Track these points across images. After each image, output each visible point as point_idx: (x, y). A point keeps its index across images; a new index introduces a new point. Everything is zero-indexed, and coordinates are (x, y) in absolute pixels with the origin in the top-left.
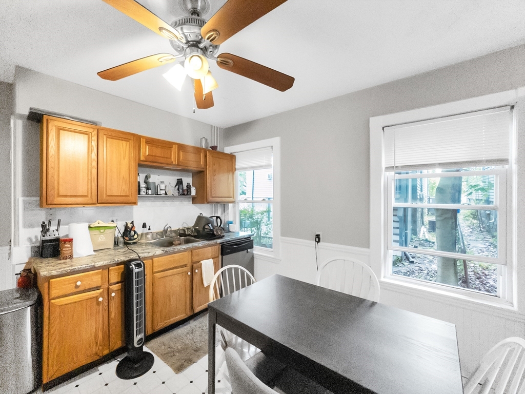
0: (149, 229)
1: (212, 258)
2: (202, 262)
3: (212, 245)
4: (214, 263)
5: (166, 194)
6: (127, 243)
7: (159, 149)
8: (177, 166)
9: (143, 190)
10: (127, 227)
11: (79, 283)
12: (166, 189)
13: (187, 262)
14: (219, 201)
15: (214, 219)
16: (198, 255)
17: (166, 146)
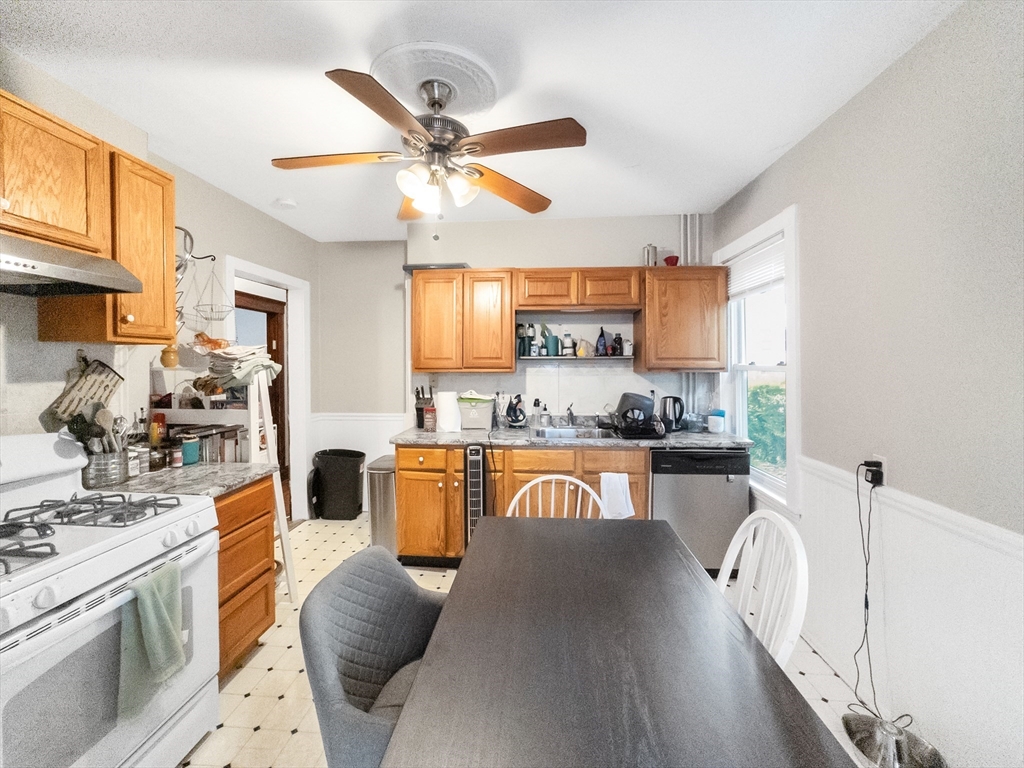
0: (545, 409)
1: (629, 473)
2: (603, 475)
3: (627, 449)
4: (630, 483)
5: (575, 354)
6: (511, 426)
7: (548, 283)
8: (582, 307)
9: (533, 348)
10: (511, 402)
11: (421, 459)
12: (574, 345)
13: (572, 469)
14: (675, 367)
15: (670, 402)
16: (595, 460)
17: (559, 277)
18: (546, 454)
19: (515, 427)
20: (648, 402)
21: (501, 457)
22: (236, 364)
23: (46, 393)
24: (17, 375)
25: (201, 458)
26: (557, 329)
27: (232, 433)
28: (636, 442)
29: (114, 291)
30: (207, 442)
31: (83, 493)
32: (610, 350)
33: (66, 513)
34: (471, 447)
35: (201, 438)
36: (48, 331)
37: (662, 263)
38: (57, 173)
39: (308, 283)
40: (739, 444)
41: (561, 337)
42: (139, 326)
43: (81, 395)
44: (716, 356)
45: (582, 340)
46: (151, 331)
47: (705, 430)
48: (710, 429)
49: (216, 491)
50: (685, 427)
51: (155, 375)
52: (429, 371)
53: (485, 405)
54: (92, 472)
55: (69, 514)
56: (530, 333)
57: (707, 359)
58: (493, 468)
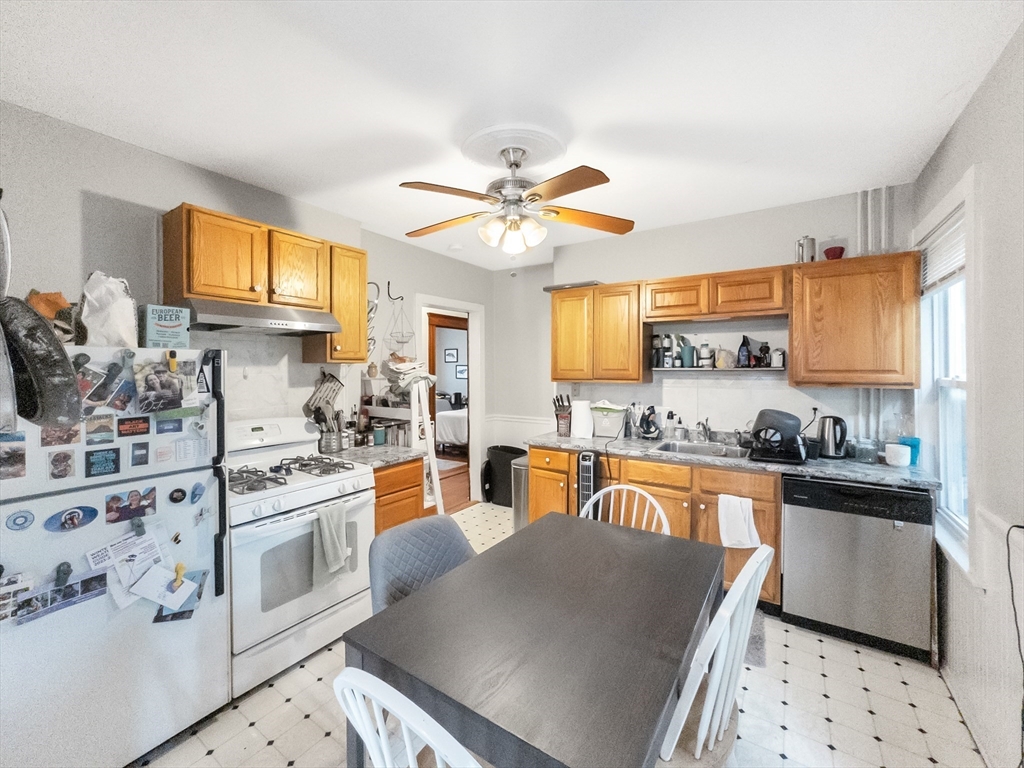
0: (680, 422)
1: (753, 499)
2: (721, 496)
3: (752, 471)
4: (755, 511)
5: (714, 366)
6: (644, 438)
7: (675, 294)
8: (713, 316)
9: (667, 360)
10: (644, 413)
11: (548, 460)
12: (713, 356)
13: (688, 485)
14: (832, 381)
15: (829, 423)
16: (714, 480)
17: (687, 285)
18: (660, 467)
19: (647, 438)
20: (791, 422)
21: (617, 466)
22: (402, 376)
23: (304, 394)
24: (293, 383)
25: (386, 441)
26: (695, 339)
27: (403, 425)
28: (763, 465)
29: (331, 333)
30: (389, 430)
31: (316, 454)
32: (754, 359)
33: (304, 465)
34: (584, 453)
35: (387, 427)
36: (307, 358)
37: (820, 257)
38: (303, 266)
39: (483, 307)
40: (915, 483)
41: (698, 347)
42: (344, 353)
43: (321, 395)
44: (898, 368)
45: (721, 350)
46: (351, 355)
47: (882, 461)
48: (888, 461)
49: (378, 464)
50: (850, 454)
51: (365, 384)
52: (571, 381)
53: (616, 415)
54: (323, 443)
55: (305, 465)
56: (666, 343)
57: (884, 371)
58: (608, 475)
